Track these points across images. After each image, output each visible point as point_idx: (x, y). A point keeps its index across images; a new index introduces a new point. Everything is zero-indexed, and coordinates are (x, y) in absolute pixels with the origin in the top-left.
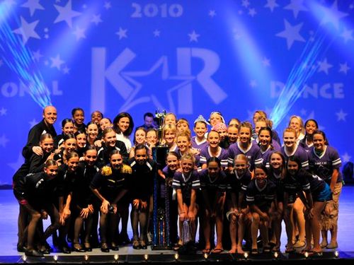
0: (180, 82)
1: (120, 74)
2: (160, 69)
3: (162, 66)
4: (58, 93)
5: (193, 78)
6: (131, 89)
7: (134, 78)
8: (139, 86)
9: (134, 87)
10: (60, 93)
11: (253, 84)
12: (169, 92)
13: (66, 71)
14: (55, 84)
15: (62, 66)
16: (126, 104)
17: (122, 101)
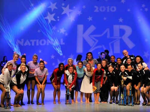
0: (115, 39)
1: (89, 36)
3: (107, 33)
4: (63, 43)
5: (120, 38)
6: (94, 42)
7: (96, 38)
8: (97, 41)
9: (95, 41)
10: (64, 44)
11: (146, 40)
12: (110, 44)
13: (66, 34)
14: (62, 40)
15: (65, 33)
16: (92, 48)
17: (90, 47)
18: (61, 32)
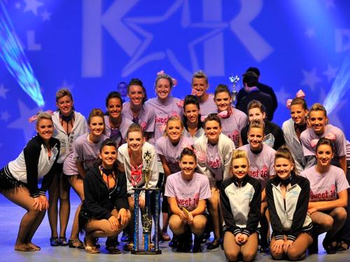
0: (207, 30)
1: (122, 20)
2: (178, 14)
3: (180, 10)
4: (34, 47)
5: (226, 25)
6: (138, 41)
7: (144, 26)
8: (149, 37)
9: (142, 38)
10: (38, 47)
11: (310, 33)
12: (191, 45)
13: (46, 16)
14: (31, 35)
15: (40, 10)
16: (132, 62)
17: (126, 59)
18: (27, 9)
